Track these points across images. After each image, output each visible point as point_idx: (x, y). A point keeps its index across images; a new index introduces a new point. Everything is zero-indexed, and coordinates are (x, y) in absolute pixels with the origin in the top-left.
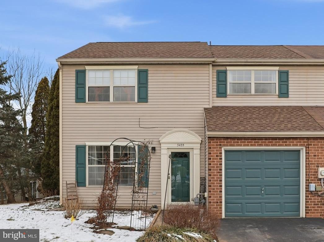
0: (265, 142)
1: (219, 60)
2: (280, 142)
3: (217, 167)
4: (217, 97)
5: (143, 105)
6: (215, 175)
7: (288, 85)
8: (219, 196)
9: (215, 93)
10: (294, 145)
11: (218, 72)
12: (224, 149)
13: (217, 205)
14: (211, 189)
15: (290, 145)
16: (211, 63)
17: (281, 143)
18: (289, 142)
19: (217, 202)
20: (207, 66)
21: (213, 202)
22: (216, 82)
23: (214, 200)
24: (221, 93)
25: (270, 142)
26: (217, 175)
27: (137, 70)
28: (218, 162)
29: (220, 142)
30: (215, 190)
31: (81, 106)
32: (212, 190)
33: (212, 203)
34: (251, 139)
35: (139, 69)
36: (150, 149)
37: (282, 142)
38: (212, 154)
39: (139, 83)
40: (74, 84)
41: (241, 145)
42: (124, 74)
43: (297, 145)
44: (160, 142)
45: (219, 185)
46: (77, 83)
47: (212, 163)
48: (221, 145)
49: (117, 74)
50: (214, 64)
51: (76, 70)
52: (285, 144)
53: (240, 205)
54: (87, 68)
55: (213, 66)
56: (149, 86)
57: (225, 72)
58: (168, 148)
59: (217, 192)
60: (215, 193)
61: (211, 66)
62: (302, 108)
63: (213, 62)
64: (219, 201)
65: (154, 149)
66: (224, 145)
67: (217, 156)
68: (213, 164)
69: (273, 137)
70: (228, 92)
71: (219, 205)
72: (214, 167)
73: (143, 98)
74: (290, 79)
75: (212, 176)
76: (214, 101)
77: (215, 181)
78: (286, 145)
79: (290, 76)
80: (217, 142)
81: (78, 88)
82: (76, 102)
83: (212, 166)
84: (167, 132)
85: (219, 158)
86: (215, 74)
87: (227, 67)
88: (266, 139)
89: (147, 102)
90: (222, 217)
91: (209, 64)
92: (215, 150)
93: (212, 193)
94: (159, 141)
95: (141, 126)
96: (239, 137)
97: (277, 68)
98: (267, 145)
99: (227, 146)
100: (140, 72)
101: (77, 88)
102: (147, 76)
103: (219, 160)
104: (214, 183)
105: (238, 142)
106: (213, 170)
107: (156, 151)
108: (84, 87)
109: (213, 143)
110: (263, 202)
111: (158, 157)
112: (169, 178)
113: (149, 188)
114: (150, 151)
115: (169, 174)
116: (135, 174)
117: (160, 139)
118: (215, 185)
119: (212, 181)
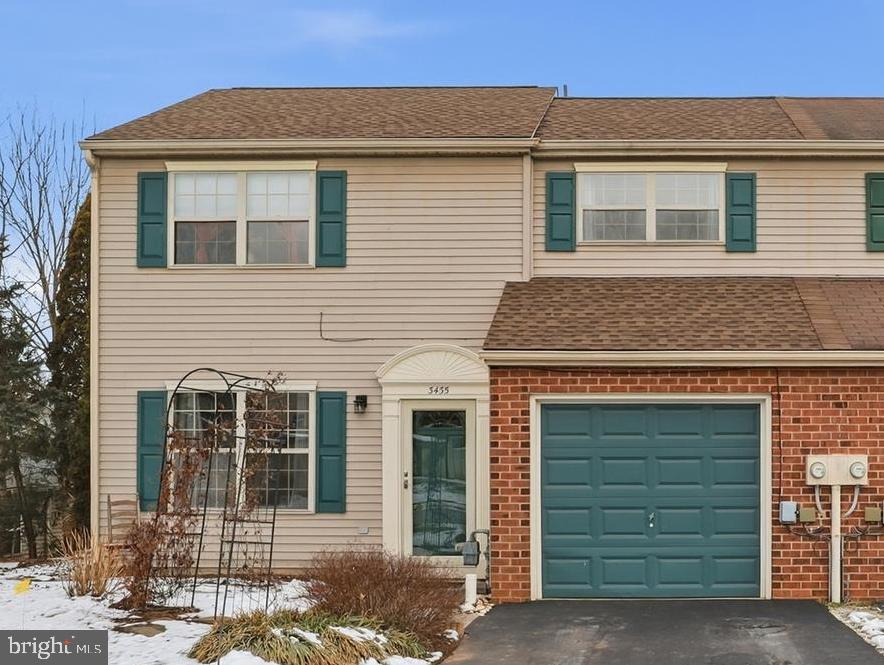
0: (652, 381)
1: (548, 144)
2: (695, 381)
3: (514, 453)
4: (547, 251)
5: (330, 275)
6: (508, 476)
7: (752, 216)
8: (520, 535)
9: (542, 239)
10: (736, 390)
11: (551, 179)
12: (537, 400)
13: (514, 563)
14: (499, 516)
15: (724, 390)
16: (526, 154)
17: (699, 384)
18: (723, 381)
19: (516, 554)
20: (517, 162)
21: (504, 554)
22: (543, 207)
23: (506, 546)
24: (560, 239)
25: (668, 381)
26: (516, 476)
27: (313, 175)
28: (516, 437)
29: (524, 381)
30: (510, 518)
31: (153, 276)
32: (500, 520)
33: (500, 557)
34: (612, 374)
35: (320, 169)
36: (351, 400)
37: (702, 381)
38: (500, 416)
39: (321, 210)
40: (134, 213)
41: (583, 390)
42: (279, 184)
43: (744, 390)
44: (380, 381)
45: (520, 504)
46: (142, 211)
47: (500, 441)
48: (525, 389)
49: (258, 185)
50: (536, 154)
51: (139, 174)
52: (709, 385)
53: (585, 562)
54: (171, 166)
55: (535, 160)
56: (349, 220)
57: (571, 178)
58: (403, 400)
59: (516, 523)
60: (510, 528)
61: (527, 161)
62: (790, 283)
63: (533, 149)
64: (520, 552)
65: (362, 401)
66: (535, 390)
67: (514, 421)
68: (505, 444)
69: (676, 367)
70: (580, 238)
71: (520, 563)
72: (506, 453)
73: (332, 255)
74: (759, 199)
75: (501, 479)
76: (540, 264)
77: (509, 492)
78: (713, 390)
79: (759, 191)
80: (516, 382)
81: (145, 225)
82: (140, 266)
83: (499, 448)
84: (400, 353)
85: (520, 425)
86: (542, 184)
87: (576, 164)
88: (656, 371)
89: (343, 265)
90: (530, 595)
91: (521, 156)
92: (509, 402)
93: (500, 526)
94: (377, 380)
95: (326, 335)
96: (577, 367)
97: (722, 167)
98: (659, 390)
99: (544, 391)
100: (322, 179)
101: (142, 228)
102: (343, 192)
103: (520, 432)
104: (506, 499)
105: (575, 382)
106: (504, 460)
107: (369, 408)
108: (163, 223)
109: (503, 382)
110: (650, 554)
111: (376, 425)
112: (406, 487)
113: (348, 516)
114: (350, 408)
115: (406, 475)
116: (307, 473)
117: (378, 374)
118: (510, 503)
119: (500, 494)
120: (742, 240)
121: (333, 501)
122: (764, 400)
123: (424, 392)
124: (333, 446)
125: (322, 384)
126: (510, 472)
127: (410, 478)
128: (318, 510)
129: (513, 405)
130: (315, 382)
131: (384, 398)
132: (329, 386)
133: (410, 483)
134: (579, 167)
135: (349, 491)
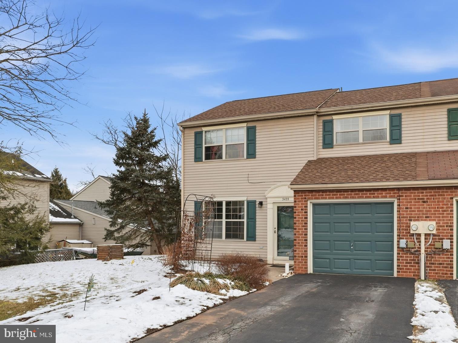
0: (351, 194)
1: (322, 110)
2: (367, 194)
3: (302, 221)
4: (323, 148)
5: (252, 161)
6: (300, 229)
7: (400, 130)
8: (304, 250)
9: (321, 144)
10: (382, 197)
11: (325, 122)
12: (311, 202)
13: (302, 260)
14: (296, 243)
15: (378, 197)
16: (315, 114)
17: (368, 195)
18: (378, 194)
19: (302, 257)
20: (312, 117)
21: (298, 257)
22: (322, 133)
23: (299, 254)
24: (328, 143)
25: (356, 194)
26: (302, 229)
27: (246, 128)
28: (302, 215)
29: (305, 195)
30: (300, 244)
31: (199, 164)
33: (297, 258)
34: (336, 192)
35: (247, 126)
36: (257, 203)
37: (370, 194)
39: (248, 140)
40: (194, 145)
41: (326, 198)
42: (235, 132)
43: (386, 197)
44: (266, 196)
45: (304, 239)
46: (196, 144)
47: (297, 217)
48: (305, 198)
49: (229, 133)
50: (318, 114)
51: (195, 132)
52: (372, 195)
53: (328, 260)
54: (204, 129)
55: (319, 116)
56: (257, 142)
57: (331, 121)
58: (274, 203)
59: (302, 246)
60: (300, 247)
61: (315, 117)
62: (414, 155)
63: (317, 112)
64: (304, 256)
65: (261, 203)
66: (309, 199)
67: (302, 210)
68: (299, 218)
69: (360, 189)
70: (335, 143)
71: (304, 260)
72: (299, 221)
73: (251, 154)
74: (403, 123)
75: (297, 230)
76: (320, 153)
77: (300, 234)
78: (374, 197)
79: (403, 120)
80: (302, 196)
81: (197, 148)
82: (195, 161)
83: (297, 219)
84: (273, 187)
85: (304, 211)
86: (321, 124)
87: (333, 116)
88: (352, 190)
89: (255, 158)
90: (307, 271)
91: (313, 115)
92: (300, 203)
93: (297, 247)
94: (265, 196)
95: (250, 181)
96: (323, 190)
97: (388, 112)
98: (353, 198)
99: (312, 199)
100: (248, 129)
102: (255, 133)
103: (304, 214)
104: (299, 237)
105: (323, 195)
106: (298, 223)
107: (264, 206)
108: (202, 147)
109: (298, 196)
110: (352, 258)
111: (265, 211)
112: (275, 232)
113: (256, 242)
114: (257, 206)
115: (275, 228)
116: (244, 227)
117: (265, 194)
118: (300, 238)
119: (297, 236)
120: (396, 139)
121: (252, 237)
122: (395, 201)
123: (280, 200)
124: (252, 219)
125: (249, 198)
126: (300, 227)
127: (276, 230)
128: (247, 240)
129: (302, 204)
130: (246, 197)
131: (268, 202)
132: (251, 198)
133: (276, 231)
134: (334, 117)
135: (257, 234)
